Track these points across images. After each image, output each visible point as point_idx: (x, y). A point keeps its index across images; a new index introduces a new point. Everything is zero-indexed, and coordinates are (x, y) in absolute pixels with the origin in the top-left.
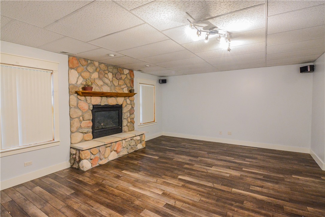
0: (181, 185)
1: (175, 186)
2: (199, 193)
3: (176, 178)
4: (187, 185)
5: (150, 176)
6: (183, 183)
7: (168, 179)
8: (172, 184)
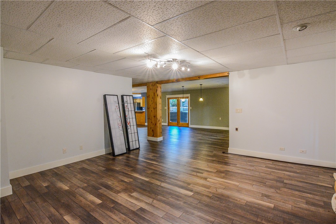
0: (191, 185)
1: (197, 184)
2: (178, 179)
3: (195, 192)
4: (185, 185)
5: (228, 197)
6: (189, 186)
7: (205, 191)
8: (200, 186)
